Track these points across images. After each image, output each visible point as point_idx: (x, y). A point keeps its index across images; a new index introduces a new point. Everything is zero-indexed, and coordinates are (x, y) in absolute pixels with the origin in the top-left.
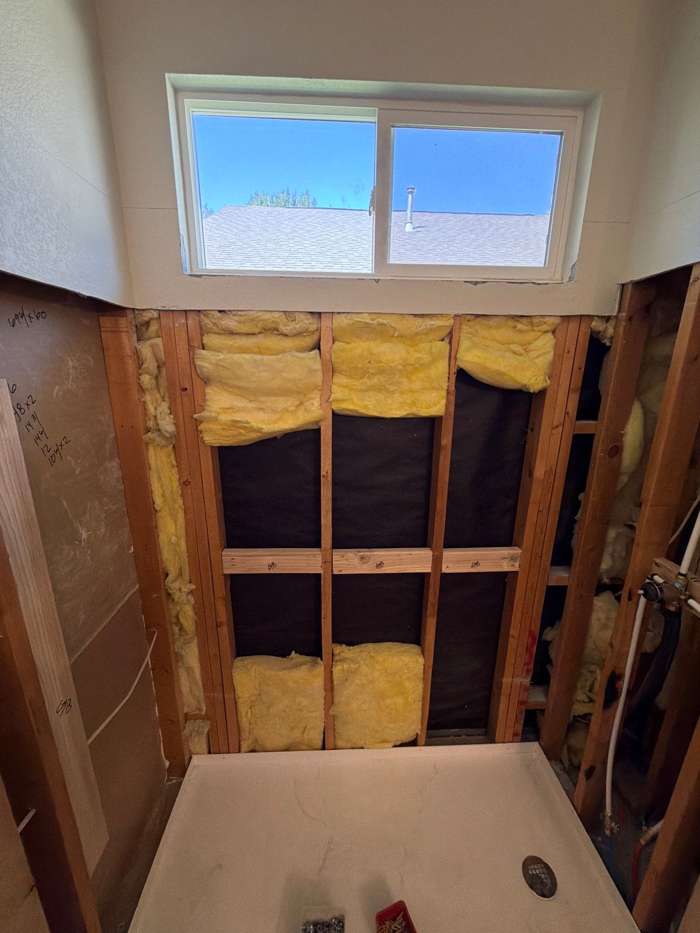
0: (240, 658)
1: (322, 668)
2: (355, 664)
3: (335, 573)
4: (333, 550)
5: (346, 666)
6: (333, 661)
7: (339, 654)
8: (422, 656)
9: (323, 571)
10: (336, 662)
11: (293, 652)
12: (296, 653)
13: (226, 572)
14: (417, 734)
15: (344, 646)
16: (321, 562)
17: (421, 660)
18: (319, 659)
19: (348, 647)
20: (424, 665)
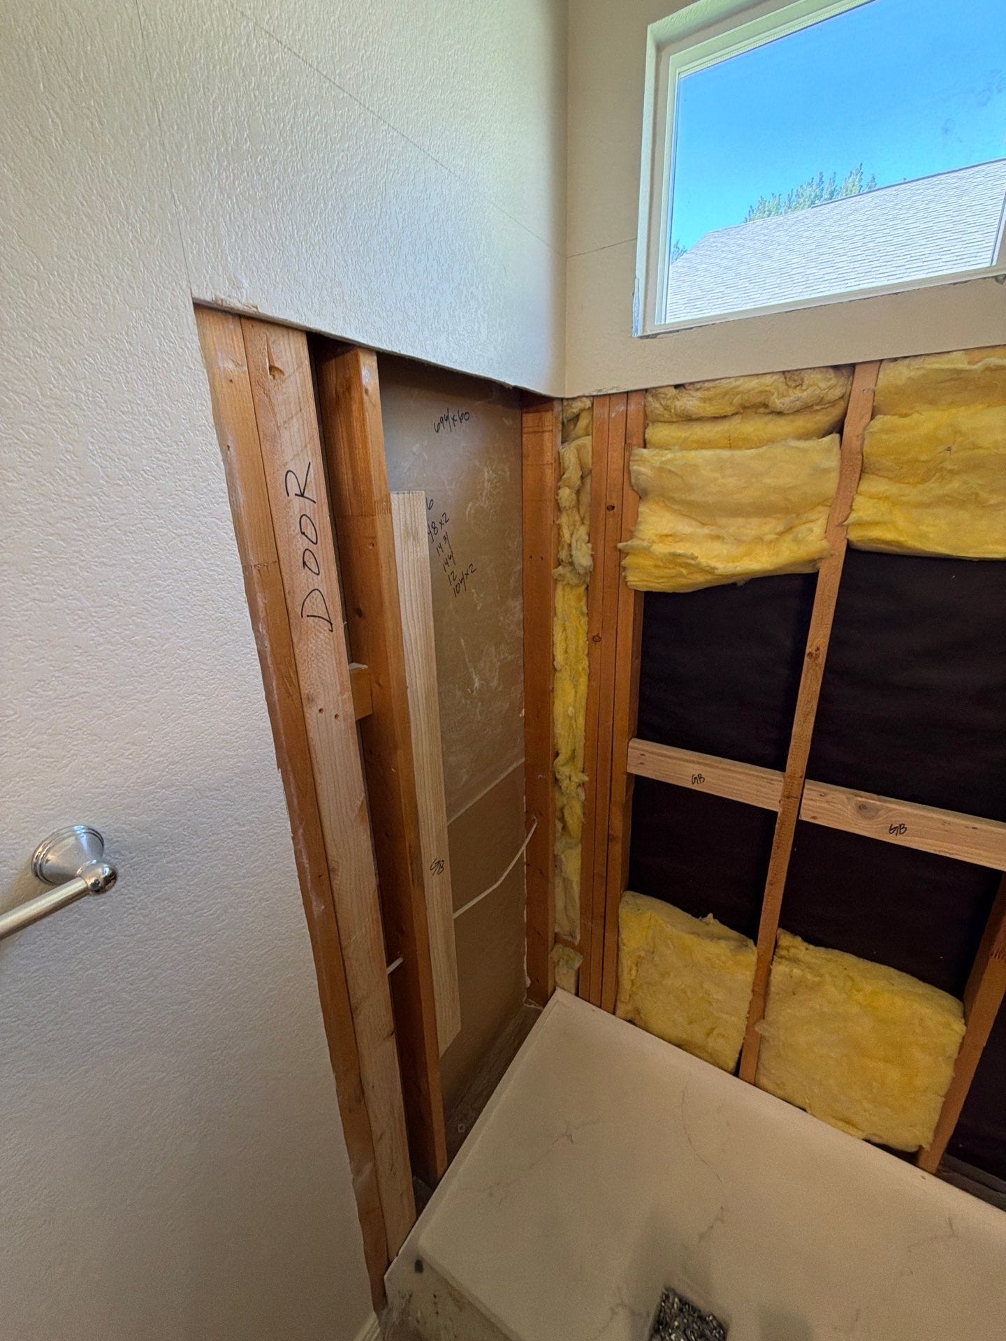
0: (632, 893)
1: (753, 958)
2: (815, 976)
3: (803, 818)
4: (807, 780)
5: (797, 972)
6: (774, 954)
7: (787, 948)
8: (963, 1021)
9: (781, 810)
10: (781, 957)
11: (710, 915)
12: (715, 918)
13: (632, 770)
14: (921, 1147)
15: (800, 939)
16: (780, 794)
17: (959, 1027)
18: (751, 942)
19: (806, 944)
20: (963, 1039)
